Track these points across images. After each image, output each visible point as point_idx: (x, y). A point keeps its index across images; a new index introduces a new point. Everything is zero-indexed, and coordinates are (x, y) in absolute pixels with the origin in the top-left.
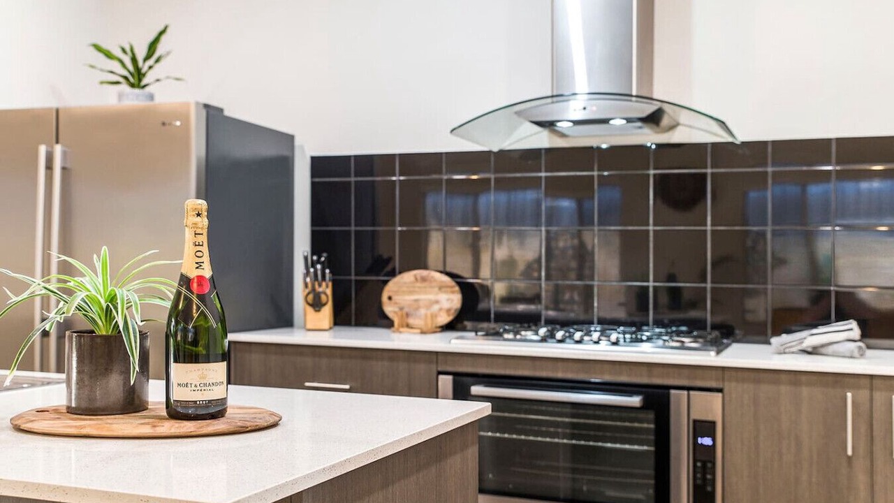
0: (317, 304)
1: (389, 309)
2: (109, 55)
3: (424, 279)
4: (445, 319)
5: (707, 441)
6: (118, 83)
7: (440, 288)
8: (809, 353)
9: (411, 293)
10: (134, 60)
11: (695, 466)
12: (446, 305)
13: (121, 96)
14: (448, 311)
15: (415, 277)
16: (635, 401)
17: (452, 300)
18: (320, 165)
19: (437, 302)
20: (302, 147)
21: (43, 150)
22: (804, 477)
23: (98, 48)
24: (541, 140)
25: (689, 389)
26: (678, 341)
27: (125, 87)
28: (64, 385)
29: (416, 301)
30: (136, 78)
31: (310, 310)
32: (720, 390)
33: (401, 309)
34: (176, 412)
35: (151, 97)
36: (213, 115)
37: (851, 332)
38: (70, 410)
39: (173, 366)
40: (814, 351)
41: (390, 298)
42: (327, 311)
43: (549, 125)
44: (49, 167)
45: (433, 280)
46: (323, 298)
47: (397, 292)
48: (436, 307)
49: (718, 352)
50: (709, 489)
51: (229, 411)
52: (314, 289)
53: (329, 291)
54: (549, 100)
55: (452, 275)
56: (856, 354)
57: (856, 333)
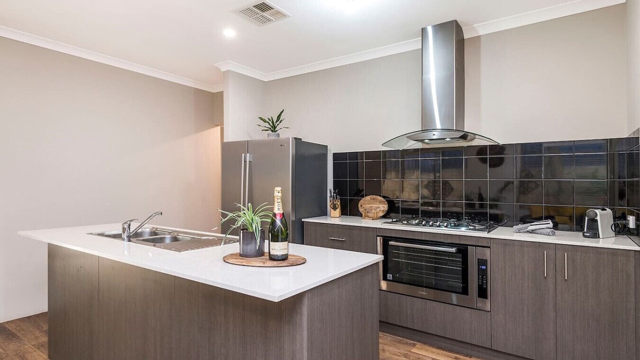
0: (335, 208)
1: (361, 210)
2: (265, 121)
3: (374, 199)
4: (381, 214)
5: (484, 267)
6: (268, 130)
7: (380, 202)
8: (530, 232)
9: (369, 204)
10: (273, 122)
11: (478, 277)
12: (382, 209)
13: (268, 135)
14: (383, 211)
15: (371, 197)
16: (453, 250)
17: (384, 207)
18: (336, 156)
19: (379, 208)
20: (330, 150)
21: (243, 155)
22: (526, 284)
23: (261, 119)
24: (419, 145)
25: (476, 246)
26: (473, 226)
27: (270, 132)
28: (238, 243)
29: (371, 207)
30: (274, 129)
31: (332, 210)
32: (489, 247)
33: (365, 210)
34: (272, 258)
35: (278, 135)
36: (298, 141)
37: (548, 225)
38: (241, 255)
39: (271, 243)
40: (532, 232)
41: (361, 206)
42: (338, 211)
43: (422, 141)
44: (245, 162)
45: (377, 199)
46: (337, 205)
47: (364, 204)
48: (378, 209)
49: (488, 232)
50: (485, 286)
51: (289, 257)
52: (333, 202)
53: (339, 203)
54: (421, 132)
55: (384, 197)
56: (550, 234)
57: (551, 225)
